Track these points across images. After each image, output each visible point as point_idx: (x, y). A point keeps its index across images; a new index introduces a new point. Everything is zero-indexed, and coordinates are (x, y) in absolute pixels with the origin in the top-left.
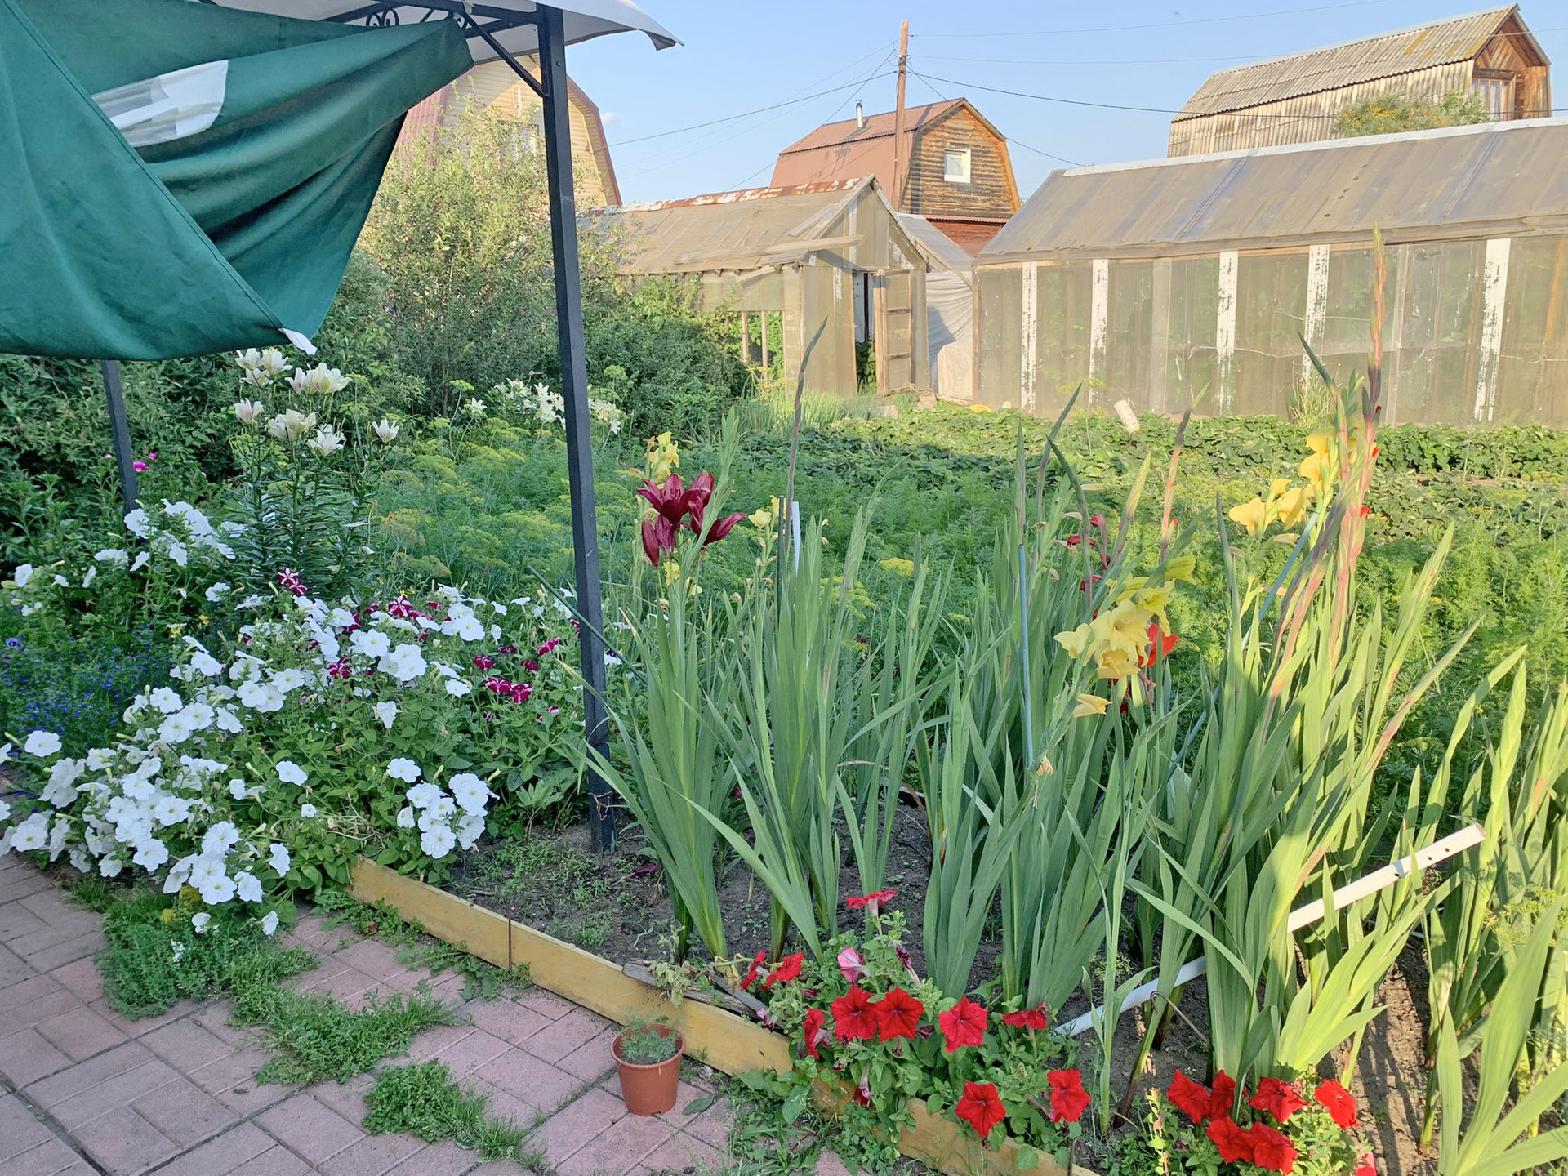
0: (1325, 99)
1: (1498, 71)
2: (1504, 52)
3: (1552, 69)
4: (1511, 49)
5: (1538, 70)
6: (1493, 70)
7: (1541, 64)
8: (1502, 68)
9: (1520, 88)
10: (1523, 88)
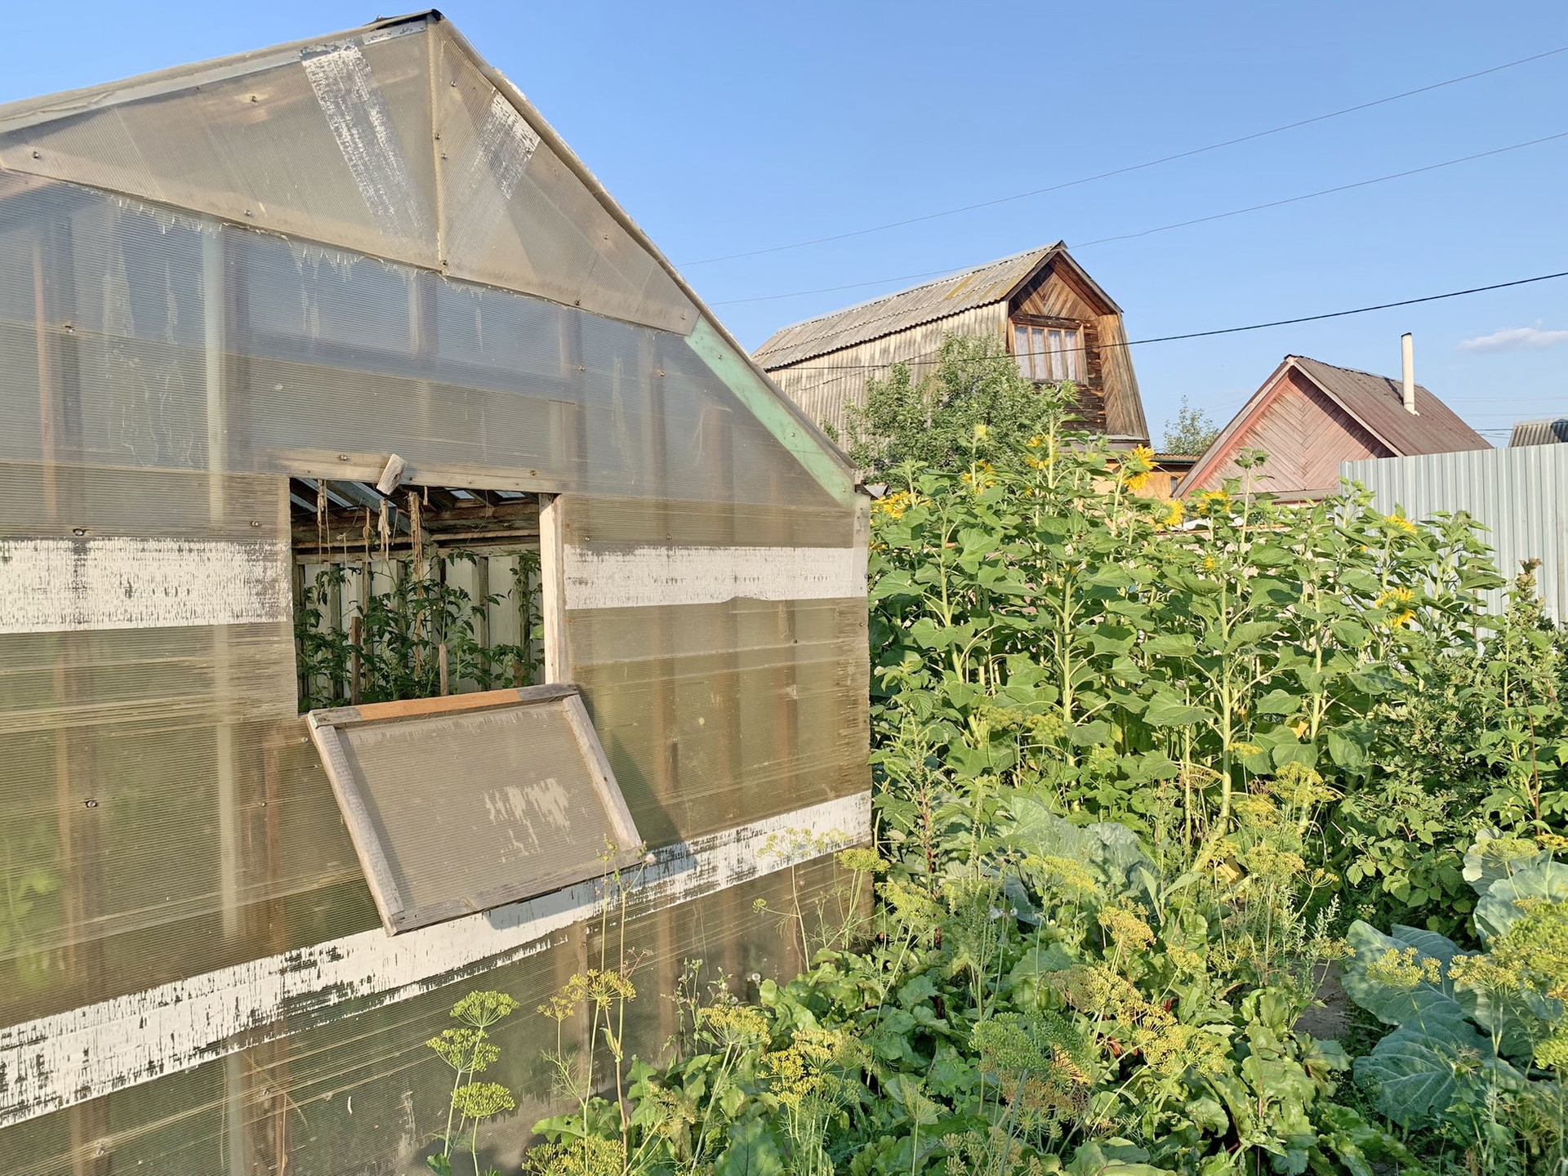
0: (864, 352)
1: (1057, 318)
2: (1062, 298)
3: (1126, 318)
4: (1073, 296)
5: (1109, 319)
6: (1050, 318)
7: (1112, 312)
8: (1063, 315)
9: (1091, 339)
10: (1096, 339)
